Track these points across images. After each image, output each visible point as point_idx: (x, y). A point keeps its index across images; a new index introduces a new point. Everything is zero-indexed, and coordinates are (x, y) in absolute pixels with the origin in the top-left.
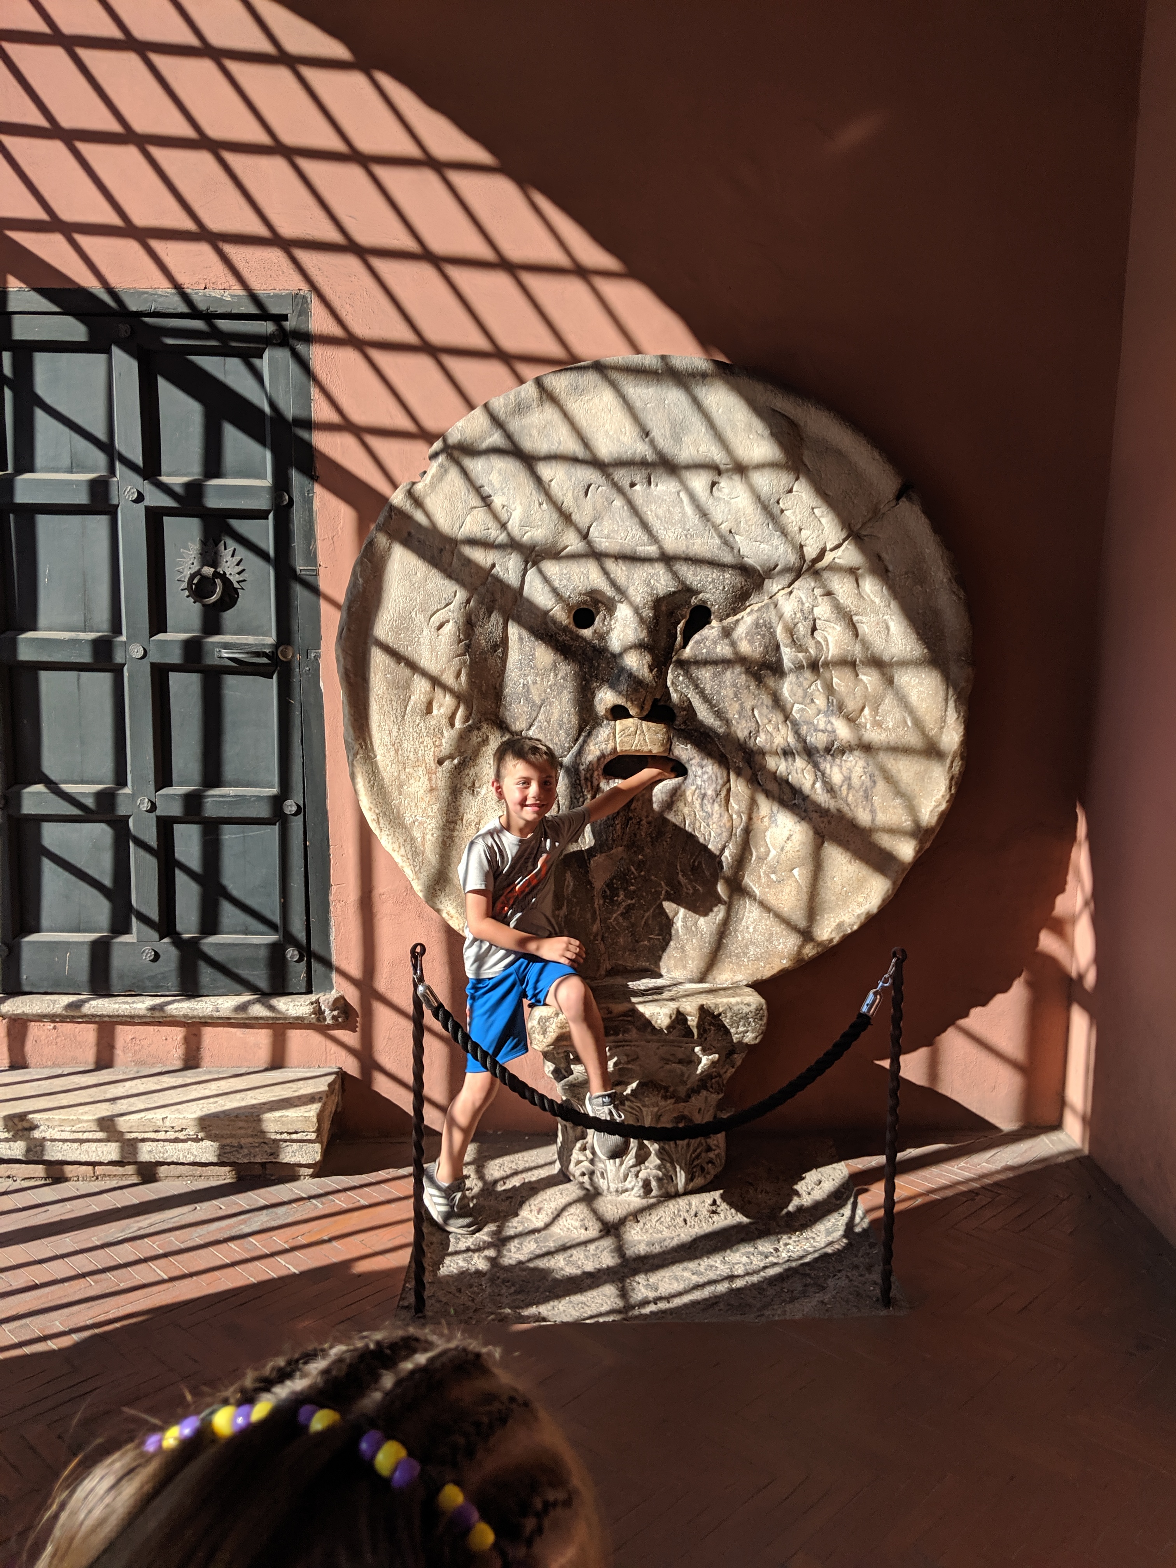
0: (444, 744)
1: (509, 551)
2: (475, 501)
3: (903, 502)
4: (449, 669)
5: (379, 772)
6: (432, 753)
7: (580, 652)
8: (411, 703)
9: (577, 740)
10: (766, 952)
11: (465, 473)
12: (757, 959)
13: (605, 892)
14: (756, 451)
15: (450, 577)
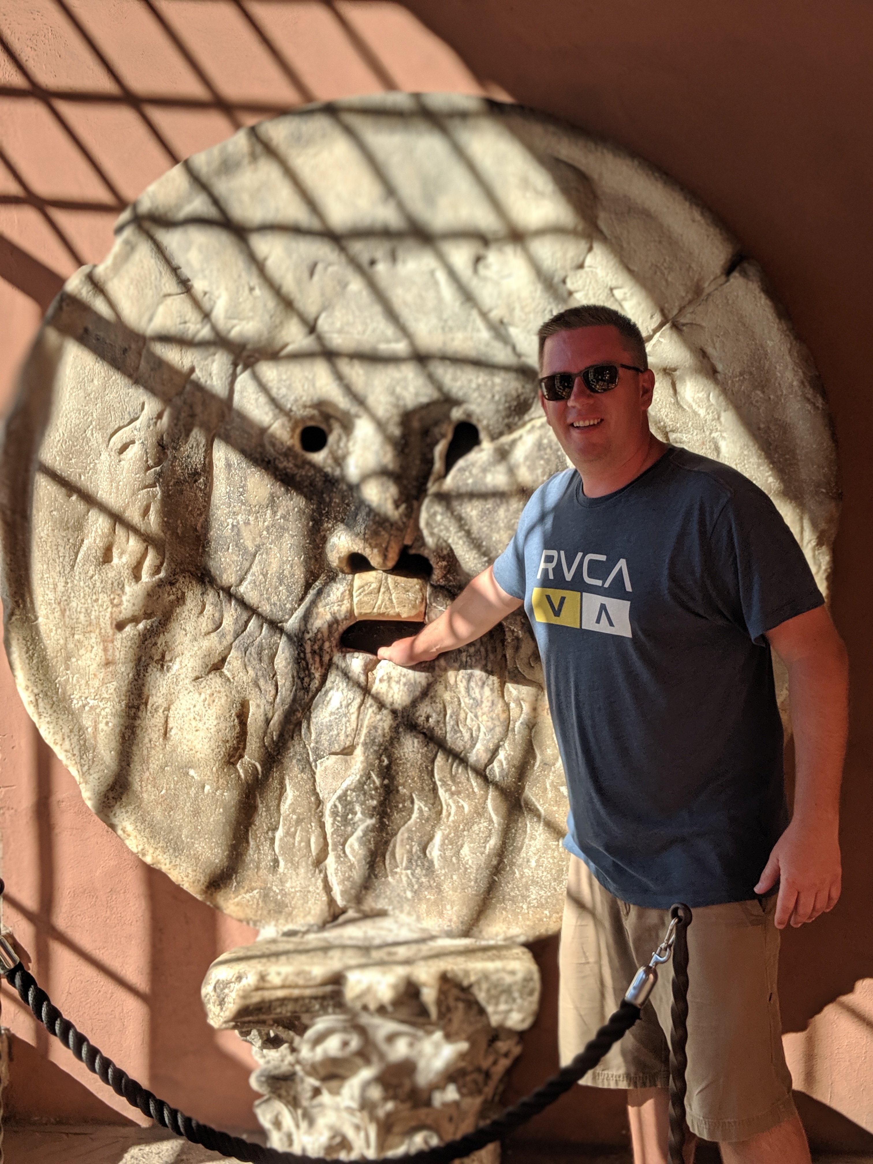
0: (125, 603)
1: (212, 350)
2: (170, 285)
3: (735, 277)
4: (134, 504)
5: (40, 640)
6: (108, 615)
7: (306, 483)
8: (84, 548)
9: (302, 599)
10: (553, 895)
11: (160, 250)
12: (541, 906)
13: (335, 806)
14: (535, 214)
15: (136, 384)
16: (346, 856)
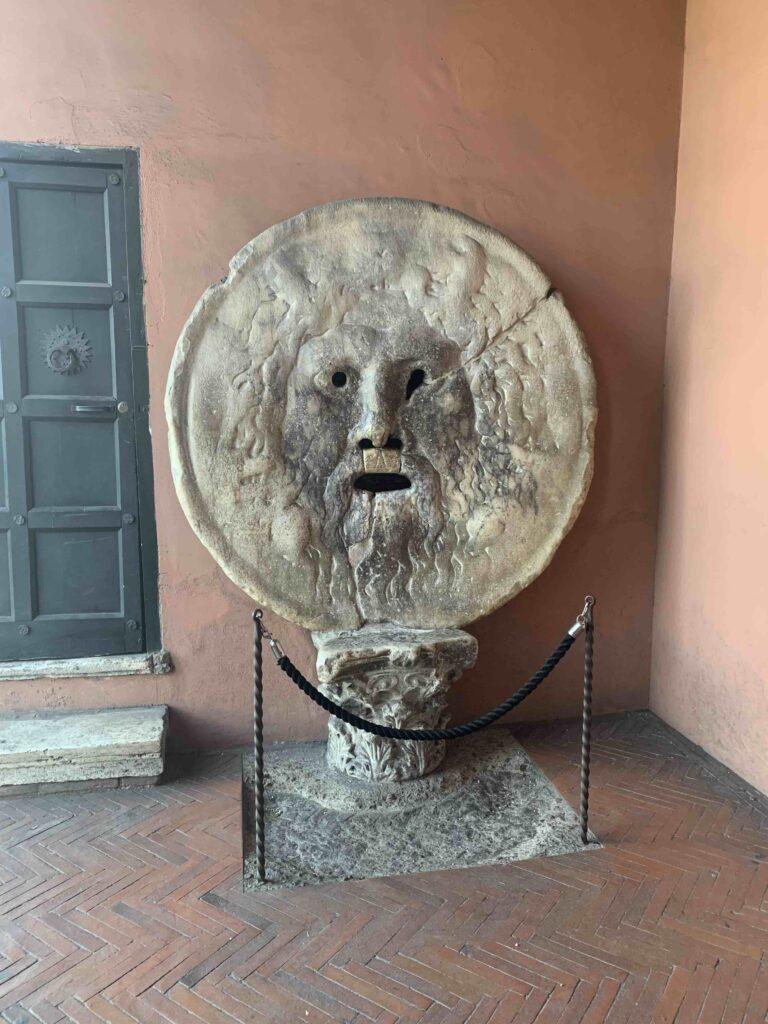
0: (245, 469)
2: (264, 296)
3: (551, 298)
4: (247, 416)
5: (199, 490)
6: (236, 476)
8: (221, 440)
9: (337, 464)
10: (469, 605)
13: (360, 569)
14: (456, 263)
15: (247, 350)
16: (366, 594)
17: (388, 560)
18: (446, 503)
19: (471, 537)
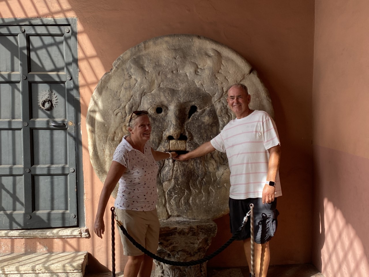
2: (127, 77)
3: (251, 74)
5: (99, 158)
7: (158, 120)
8: (109, 137)
11: (123, 69)
12: (215, 212)
13: (168, 193)
14: (208, 61)
15: (119, 99)
16: (171, 204)
17: (181, 188)
18: (207, 164)
19: (218, 179)
